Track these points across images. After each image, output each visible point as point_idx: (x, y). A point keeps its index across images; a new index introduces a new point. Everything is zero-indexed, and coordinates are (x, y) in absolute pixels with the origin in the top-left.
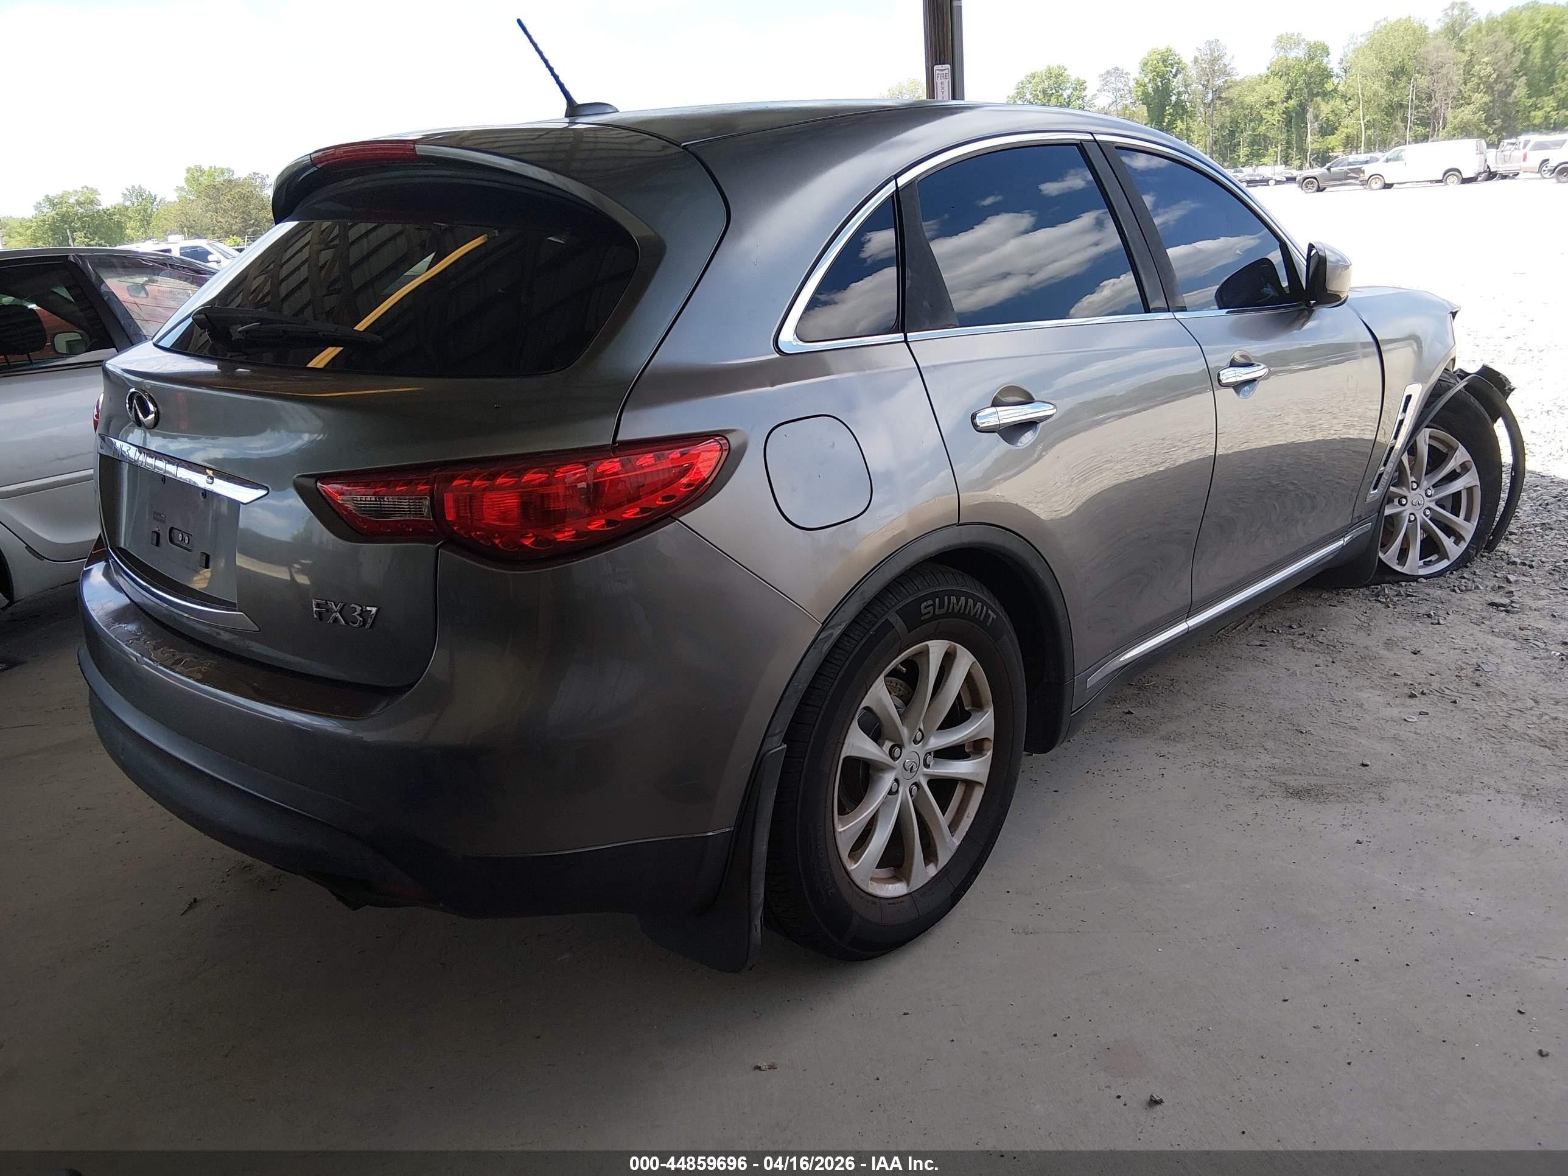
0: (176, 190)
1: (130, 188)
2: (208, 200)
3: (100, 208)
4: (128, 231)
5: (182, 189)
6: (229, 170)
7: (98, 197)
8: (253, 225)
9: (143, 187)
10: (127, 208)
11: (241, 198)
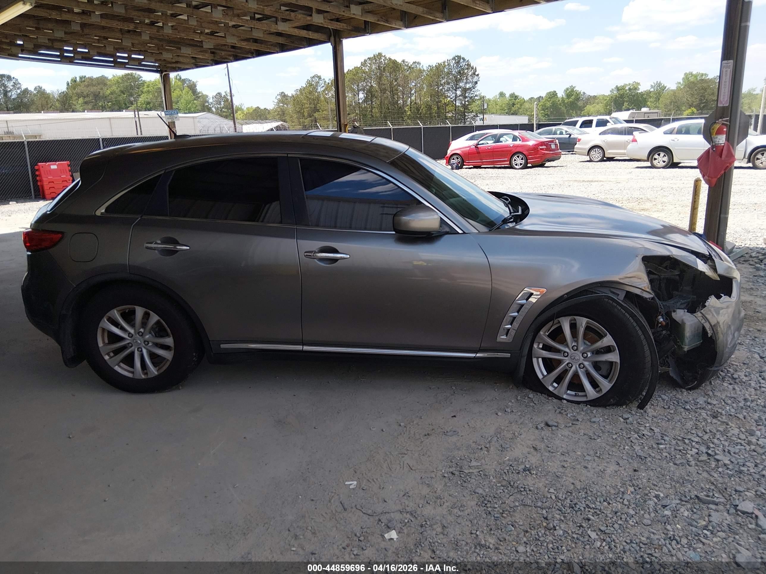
0: (676, 84)
1: (655, 82)
2: (688, 89)
3: (639, 92)
4: (648, 103)
5: (680, 83)
6: (706, 74)
7: (639, 87)
8: (705, 102)
9: (662, 82)
10: (650, 92)
11: (702, 89)
